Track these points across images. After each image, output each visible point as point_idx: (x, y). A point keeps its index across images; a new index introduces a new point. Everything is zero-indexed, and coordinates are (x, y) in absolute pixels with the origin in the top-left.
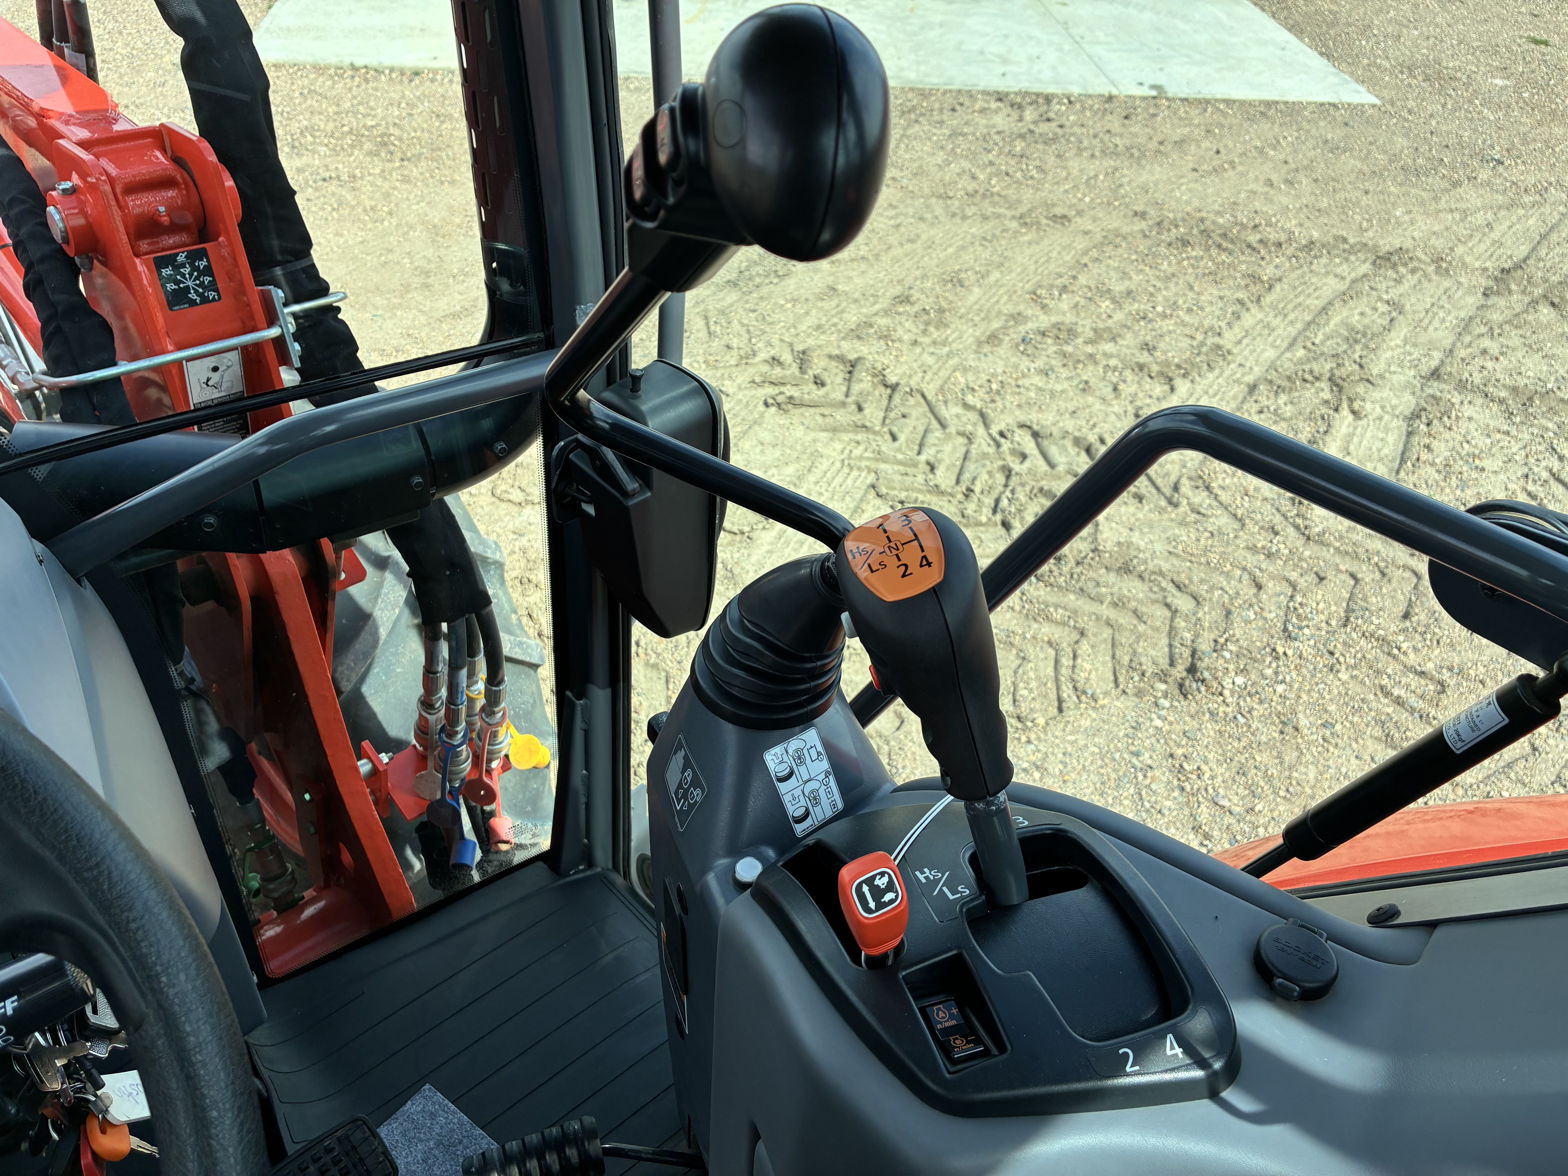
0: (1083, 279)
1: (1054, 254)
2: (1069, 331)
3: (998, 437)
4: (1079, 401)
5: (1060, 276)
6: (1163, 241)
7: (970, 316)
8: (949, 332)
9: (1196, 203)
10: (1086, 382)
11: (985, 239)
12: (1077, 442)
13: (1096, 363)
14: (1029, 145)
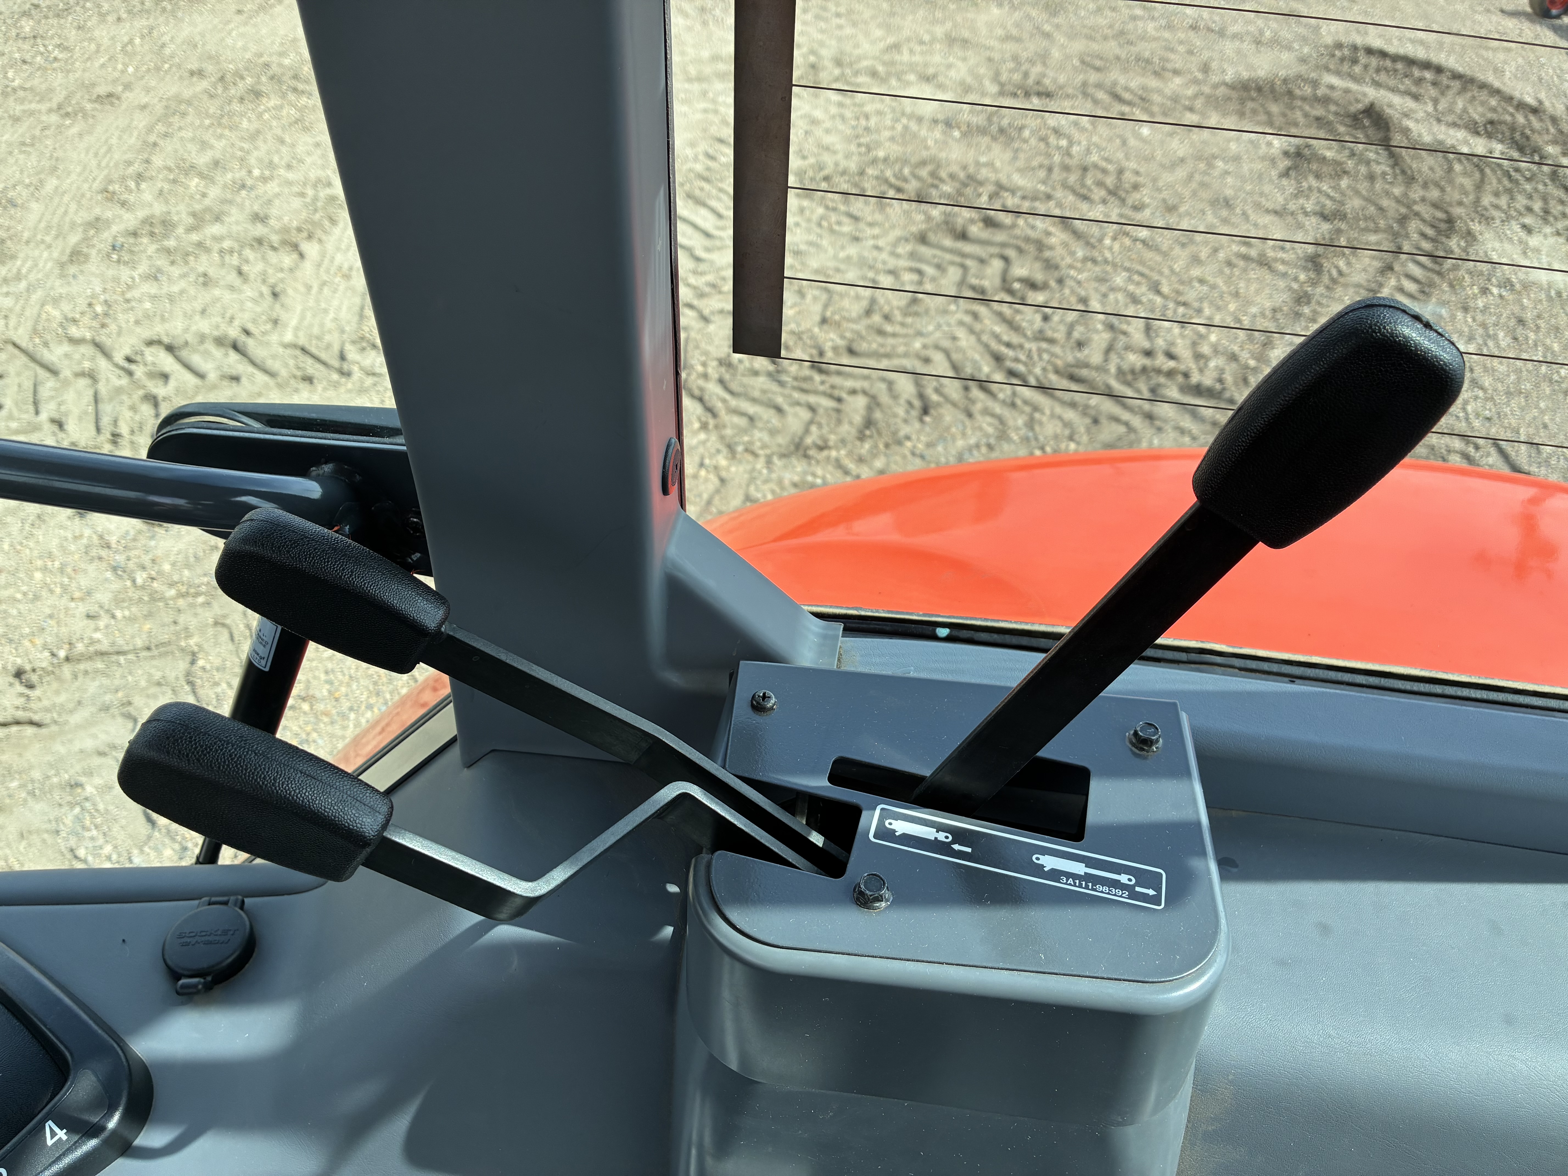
0: (158, 161)
1: (114, 141)
2: (164, 223)
3: (126, 365)
4: (204, 297)
5: (129, 163)
6: (234, 97)
7: (39, 237)
8: (19, 263)
9: (253, 48)
10: (205, 275)
11: (23, 144)
12: (220, 342)
13: (208, 250)
14: (39, 22)
